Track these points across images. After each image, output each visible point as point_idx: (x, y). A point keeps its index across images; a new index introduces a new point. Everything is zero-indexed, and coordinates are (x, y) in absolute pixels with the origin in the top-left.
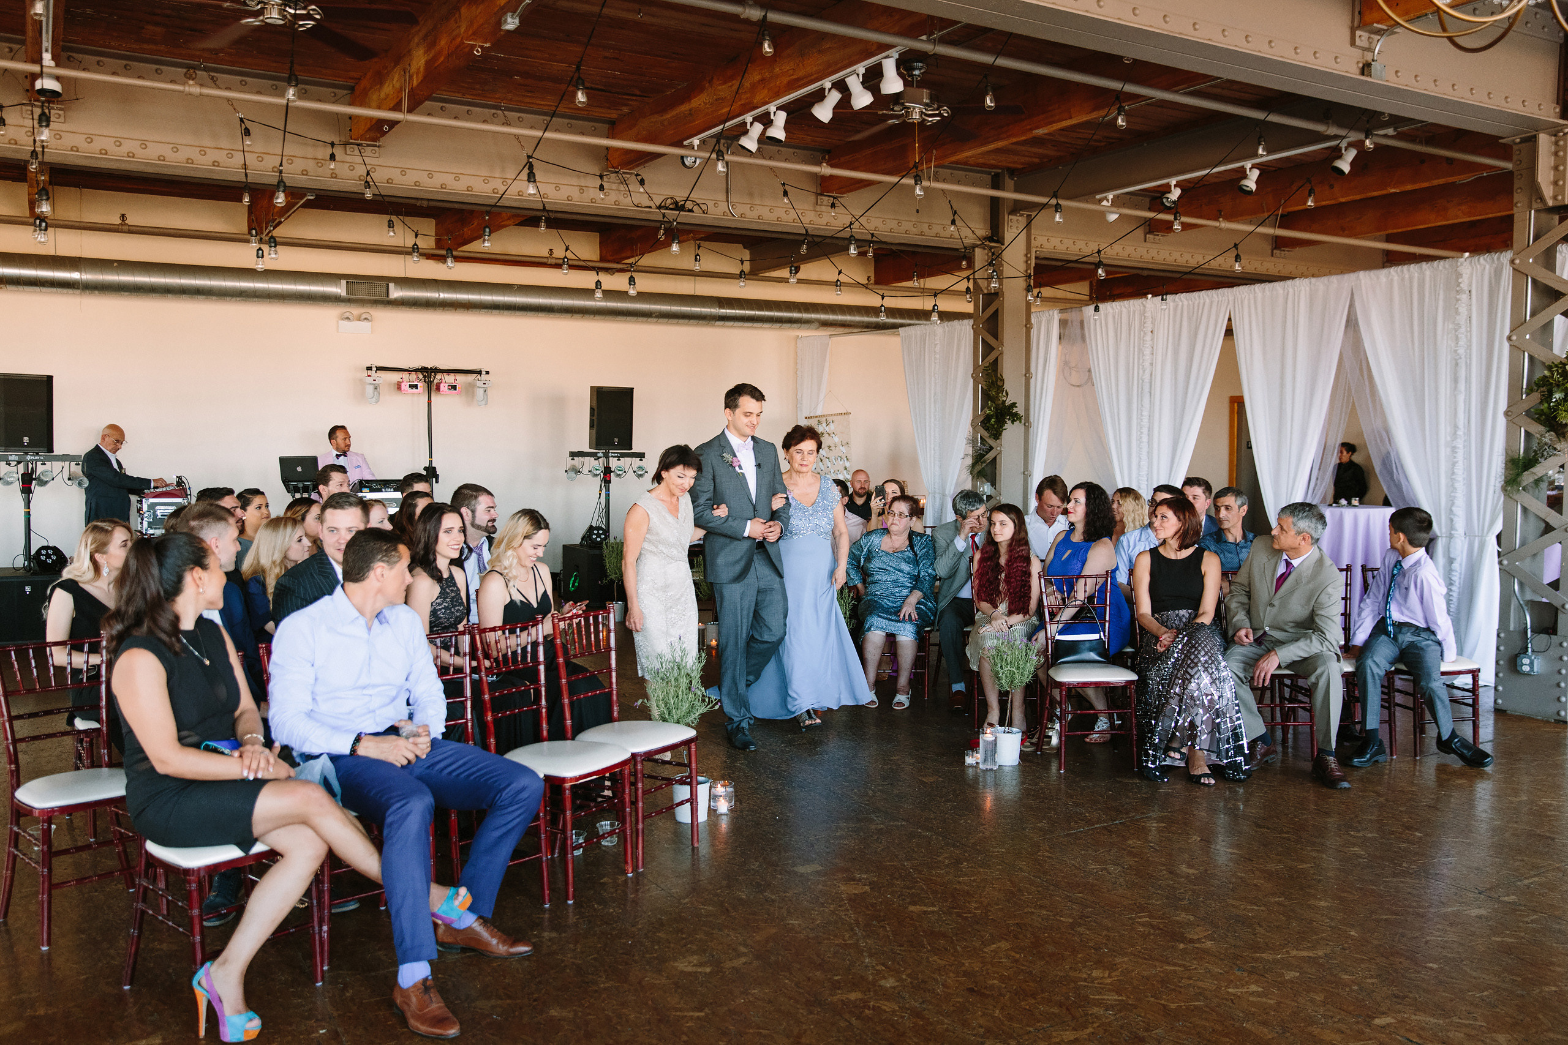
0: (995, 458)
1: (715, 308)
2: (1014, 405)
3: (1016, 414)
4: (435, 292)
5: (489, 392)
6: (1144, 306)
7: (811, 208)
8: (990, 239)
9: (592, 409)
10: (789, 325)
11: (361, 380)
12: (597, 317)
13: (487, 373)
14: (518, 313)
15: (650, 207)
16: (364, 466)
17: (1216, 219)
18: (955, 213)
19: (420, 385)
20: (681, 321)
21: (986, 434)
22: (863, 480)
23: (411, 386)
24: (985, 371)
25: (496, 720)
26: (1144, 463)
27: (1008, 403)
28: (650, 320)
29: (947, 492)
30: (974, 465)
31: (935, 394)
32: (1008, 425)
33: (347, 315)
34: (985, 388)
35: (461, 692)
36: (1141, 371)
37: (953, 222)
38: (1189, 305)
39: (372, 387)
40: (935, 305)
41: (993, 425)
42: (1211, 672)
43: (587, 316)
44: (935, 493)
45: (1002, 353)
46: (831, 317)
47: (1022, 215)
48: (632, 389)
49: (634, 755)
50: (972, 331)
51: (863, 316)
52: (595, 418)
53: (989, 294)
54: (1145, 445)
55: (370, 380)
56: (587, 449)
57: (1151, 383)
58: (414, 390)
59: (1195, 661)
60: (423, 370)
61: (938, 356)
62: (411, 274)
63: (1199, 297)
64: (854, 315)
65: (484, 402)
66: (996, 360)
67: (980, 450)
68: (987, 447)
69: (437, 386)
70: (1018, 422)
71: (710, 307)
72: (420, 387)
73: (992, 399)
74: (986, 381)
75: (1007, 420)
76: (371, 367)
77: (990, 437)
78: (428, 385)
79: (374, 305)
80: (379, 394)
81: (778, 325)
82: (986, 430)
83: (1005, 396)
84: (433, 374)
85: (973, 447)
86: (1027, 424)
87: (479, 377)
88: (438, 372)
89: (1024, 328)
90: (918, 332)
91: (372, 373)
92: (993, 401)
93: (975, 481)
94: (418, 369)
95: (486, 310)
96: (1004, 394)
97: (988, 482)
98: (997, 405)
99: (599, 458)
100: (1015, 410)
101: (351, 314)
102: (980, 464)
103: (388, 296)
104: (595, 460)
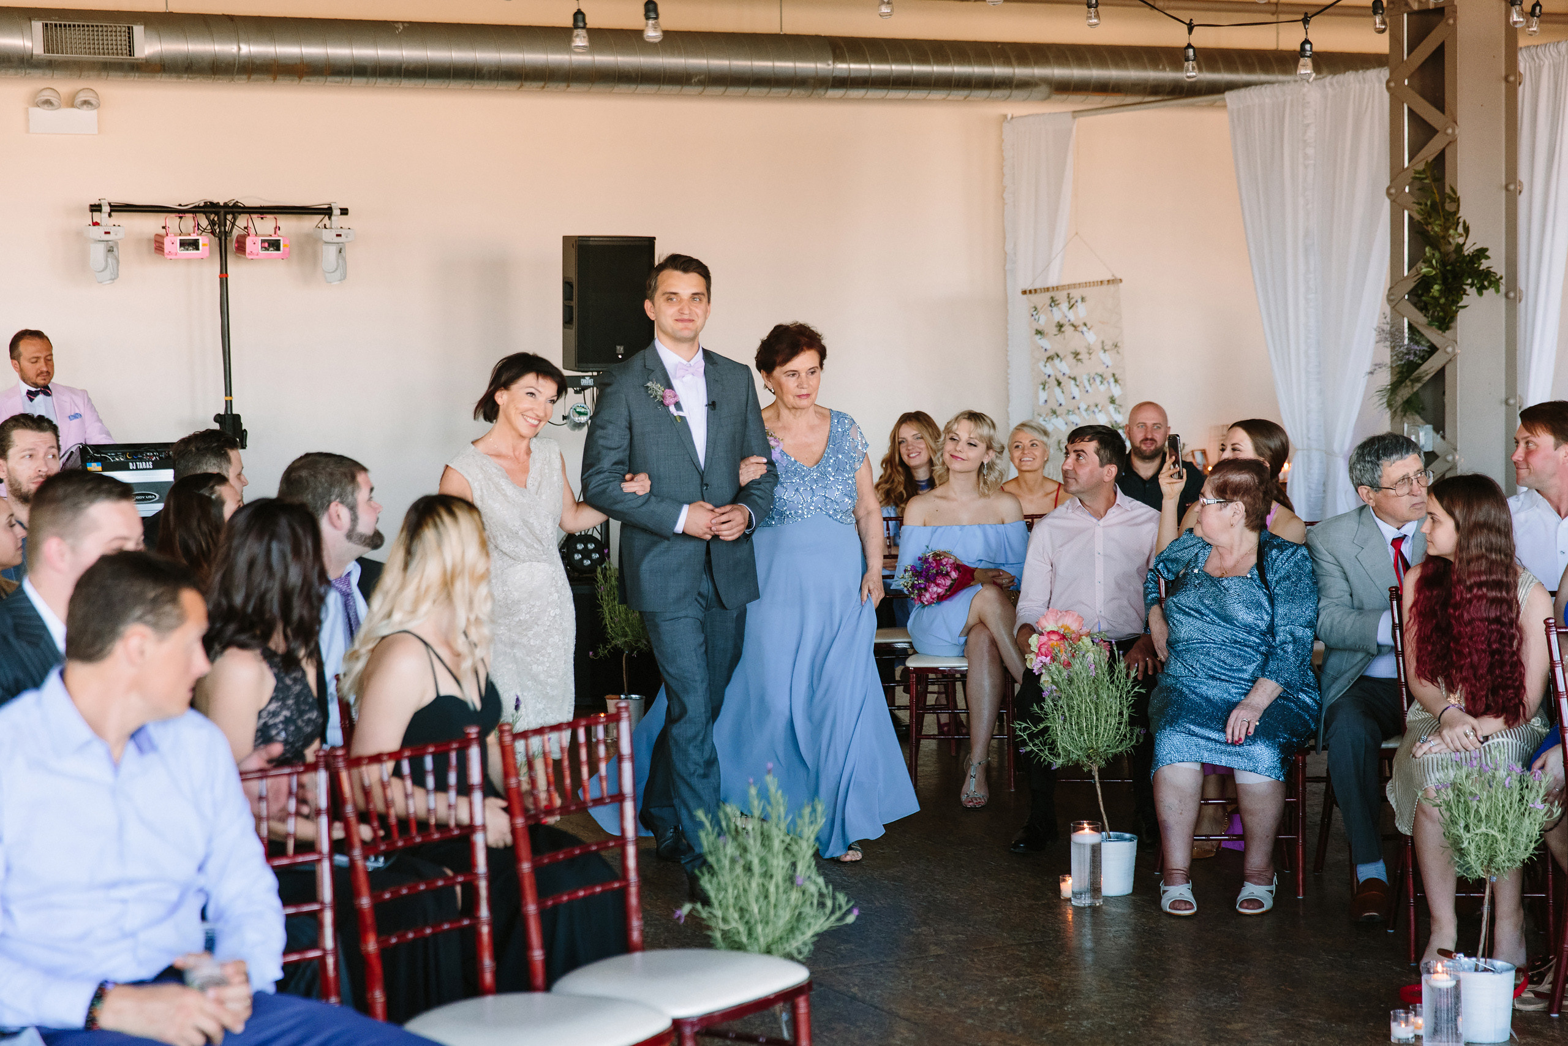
0: (1441, 374)
1: (824, 59)
3: (1488, 274)
4: (229, 41)
5: (348, 253)
9: (567, 285)
10: (985, 93)
11: (79, 234)
12: (575, 87)
13: (344, 212)
14: (405, 83)
16: (90, 416)
19: (203, 240)
20: (753, 91)
21: (1420, 319)
22: (1149, 423)
23: (183, 244)
24: (1417, 179)
25: (385, 951)
27: (1468, 250)
28: (687, 90)
29: (1336, 447)
30: (1395, 387)
31: (1307, 233)
32: (1471, 296)
33: (47, 95)
34: (1417, 217)
35: (311, 893)
39: (101, 248)
40: (1307, 41)
41: (1433, 297)
43: (552, 86)
45: (1453, 142)
46: (1076, 73)
48: (652, 240)
49: (677, 1024)
50: (1386, 95)
51: (1145, 68)
52: (574, 303)
53: (1424, 12)
55: (98, 232)
58: (191, 253)
60: (209, 208)
61: (1311, 151)
62: (178, 6)
64: (1126, 67)
65: (338, 274)
66: (1441, 157)
67: (1408, 353)
68: (1425, 347)
69: (238, 241)
70: (1492, 290)
71: (817, 59)
72: (204, 245)
73: (1435, 242)
74: (1419, 204)
75: (1467, 287)
76: (100, 206)
77: (1430, 324)
78: (220, 239)
79: (104, 74)
80: (118, 262)
81: (962, 94)
82: (1421, 309)
83: (1461, 235)
84: (229, 217)
85: (1393, 348)
86: (1512, 295)
87: (326, 220)
88: (240, 213)
89: (1503, 85)
90: (1267, 100)
91: (102, 217)
92: (1435, 246)
93: (1398, 419)
94: (199, 207)
95: (338, 79)
96: (1460, 229)
97: (1428, 422)
98: (1444, 255)
99: (584, 388)
100: (1484, 264)
101: (54, 94)
102: (1409, 383)
103: (131, 53)
104: (576, 392)
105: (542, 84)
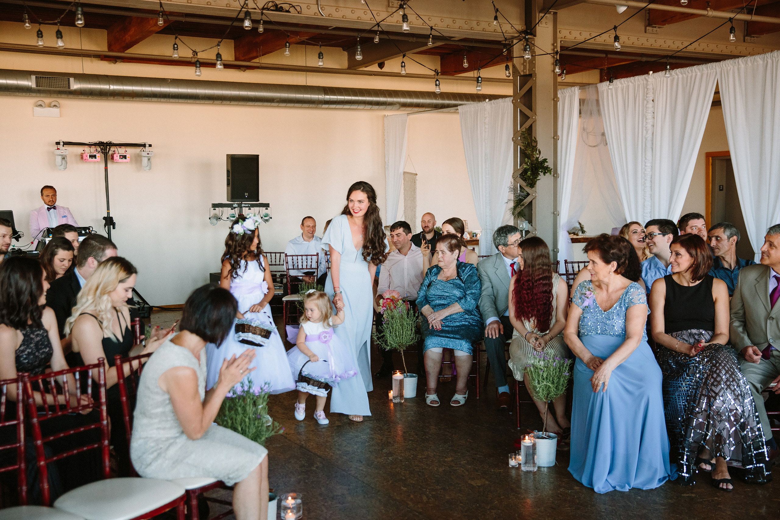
0: (531, 203)
1: (321, 95)
2: (545, 160)
3: (547, 168)
4: (106, 84)
5: (152, 160)
6: (647, 81)
7: (385, 10)
8: (525, 32)
9: (228, 171)
10: (377, 107)
11: (53, 153)
12: (233, 103)
13: (150, 146)
14: (171, 100)
15: (255, 9)
16: (69, 216)
17: (705, 9)
18: (497, 10)
19: (98, 155)
20: (296, 105)
21: (524, 184)
22: (427, 220)
23: (91, 156)
24: (523, 134)
26: (648, 203)
27: (540, 159)
28: (273, 104)
30: (515, 208)
31: (485, 155)
32: (541, 176)
33: (40, 103)
34: (523, 148)
36: (645, 132)
37: (496, 18)
38: (683, 78)
39: (60, 158)
41: (528, 176)
42: (733, 389)
43: (224, 102)
44: (486, 229)
45: (535, 121)
46: (409, 100)
47: (550, 13)
48: (257, 156)
49: (188, 492)
50: (512, 107)
51: (432, 99)
52: (230, 178)
53: (525, 76)
54: (648, 189)
55: (58, 152)
56: (225, 202)
57: (652, 141)
58: (94, 159)
59: (718, 379)
60: (100, 144)
61: (487, 126)
62: (88, 71)
63: (692, 71)
64: (426, 99)
65: (148, 168)
66: (531, 127)
67: (520, 196)
68: (525, 193)
69: (111, 156)
70: (548, 174)
71: (318, 94)
72: (98, 157)
73: (528, 157)
74: (523, 143)
75: (540, 173)
76: (59, 142)
77: (527, 186)
78: (105, 155)
79: (59, 96)
80: (67, 163)
81: (369, 107)
82: (524, 180)
83: (538, 154)
84: (108, 147)
85: (514, 194)
86: (555, 175)
87: (144, 149)
88: (112, 146)
89: (553, 101)
90: (472, 109)
91: (60, 146)
92: (529, 158)
93: (516, 219)
94: (97, 143)
95: (147, 98)
96: (538, 152)
97: (526, 220)
98: (532, 161)
99: (235, 208)
100: (546, 164)
101: (43, 102)
102: (520, 206)
103: (69, 87)
104: (232, 209)
105: (221, 102)
